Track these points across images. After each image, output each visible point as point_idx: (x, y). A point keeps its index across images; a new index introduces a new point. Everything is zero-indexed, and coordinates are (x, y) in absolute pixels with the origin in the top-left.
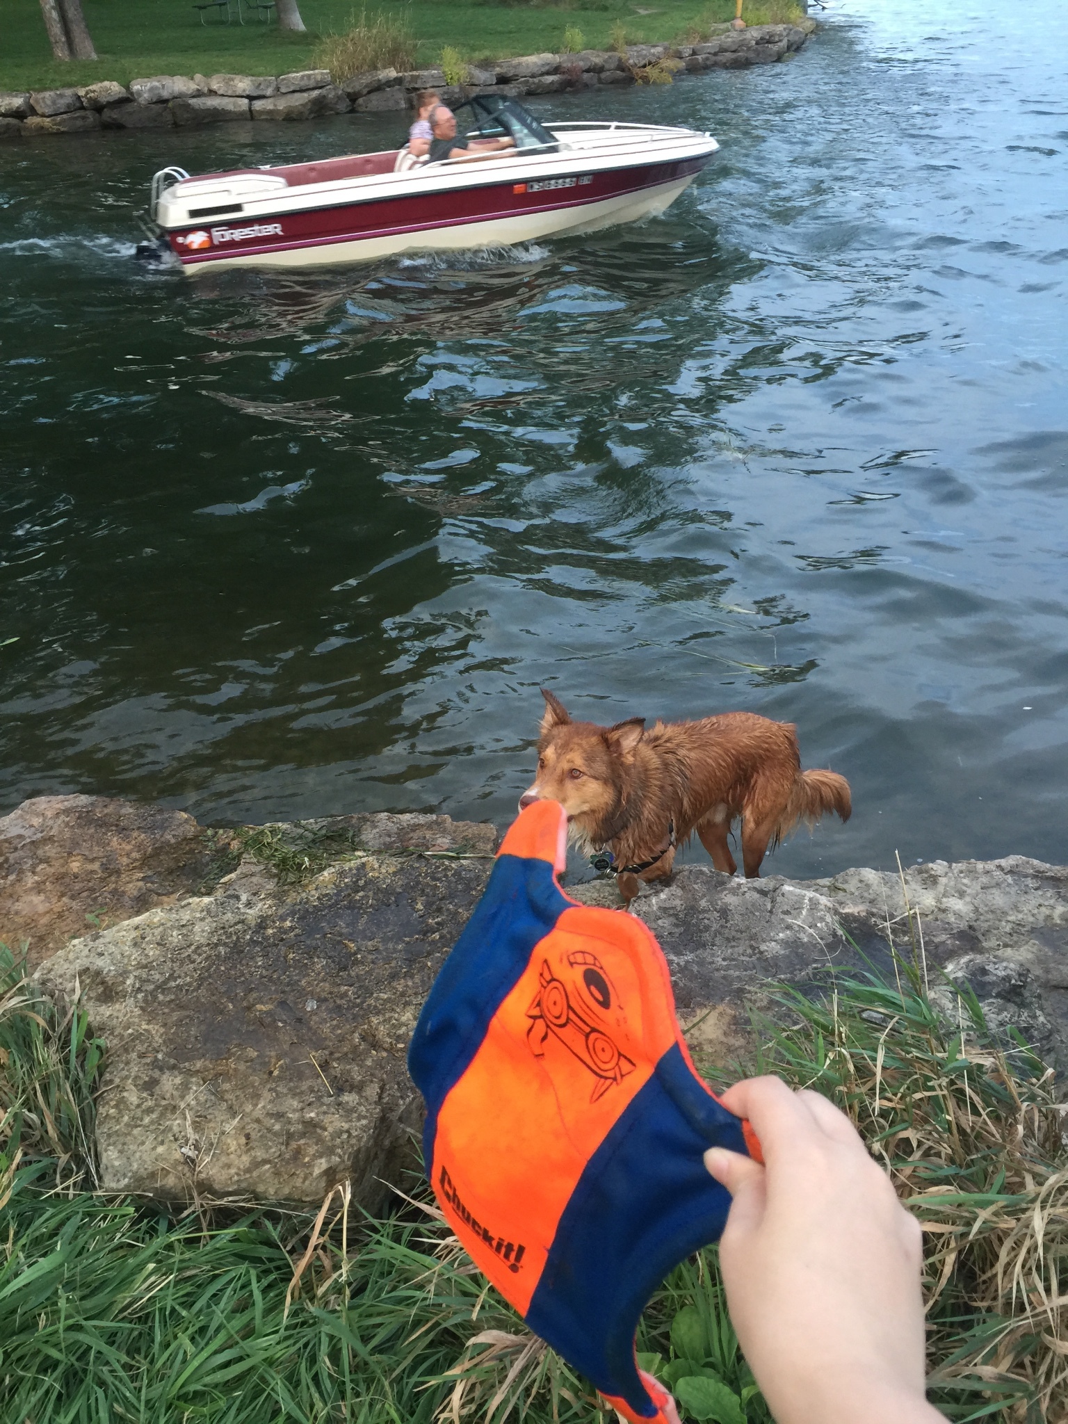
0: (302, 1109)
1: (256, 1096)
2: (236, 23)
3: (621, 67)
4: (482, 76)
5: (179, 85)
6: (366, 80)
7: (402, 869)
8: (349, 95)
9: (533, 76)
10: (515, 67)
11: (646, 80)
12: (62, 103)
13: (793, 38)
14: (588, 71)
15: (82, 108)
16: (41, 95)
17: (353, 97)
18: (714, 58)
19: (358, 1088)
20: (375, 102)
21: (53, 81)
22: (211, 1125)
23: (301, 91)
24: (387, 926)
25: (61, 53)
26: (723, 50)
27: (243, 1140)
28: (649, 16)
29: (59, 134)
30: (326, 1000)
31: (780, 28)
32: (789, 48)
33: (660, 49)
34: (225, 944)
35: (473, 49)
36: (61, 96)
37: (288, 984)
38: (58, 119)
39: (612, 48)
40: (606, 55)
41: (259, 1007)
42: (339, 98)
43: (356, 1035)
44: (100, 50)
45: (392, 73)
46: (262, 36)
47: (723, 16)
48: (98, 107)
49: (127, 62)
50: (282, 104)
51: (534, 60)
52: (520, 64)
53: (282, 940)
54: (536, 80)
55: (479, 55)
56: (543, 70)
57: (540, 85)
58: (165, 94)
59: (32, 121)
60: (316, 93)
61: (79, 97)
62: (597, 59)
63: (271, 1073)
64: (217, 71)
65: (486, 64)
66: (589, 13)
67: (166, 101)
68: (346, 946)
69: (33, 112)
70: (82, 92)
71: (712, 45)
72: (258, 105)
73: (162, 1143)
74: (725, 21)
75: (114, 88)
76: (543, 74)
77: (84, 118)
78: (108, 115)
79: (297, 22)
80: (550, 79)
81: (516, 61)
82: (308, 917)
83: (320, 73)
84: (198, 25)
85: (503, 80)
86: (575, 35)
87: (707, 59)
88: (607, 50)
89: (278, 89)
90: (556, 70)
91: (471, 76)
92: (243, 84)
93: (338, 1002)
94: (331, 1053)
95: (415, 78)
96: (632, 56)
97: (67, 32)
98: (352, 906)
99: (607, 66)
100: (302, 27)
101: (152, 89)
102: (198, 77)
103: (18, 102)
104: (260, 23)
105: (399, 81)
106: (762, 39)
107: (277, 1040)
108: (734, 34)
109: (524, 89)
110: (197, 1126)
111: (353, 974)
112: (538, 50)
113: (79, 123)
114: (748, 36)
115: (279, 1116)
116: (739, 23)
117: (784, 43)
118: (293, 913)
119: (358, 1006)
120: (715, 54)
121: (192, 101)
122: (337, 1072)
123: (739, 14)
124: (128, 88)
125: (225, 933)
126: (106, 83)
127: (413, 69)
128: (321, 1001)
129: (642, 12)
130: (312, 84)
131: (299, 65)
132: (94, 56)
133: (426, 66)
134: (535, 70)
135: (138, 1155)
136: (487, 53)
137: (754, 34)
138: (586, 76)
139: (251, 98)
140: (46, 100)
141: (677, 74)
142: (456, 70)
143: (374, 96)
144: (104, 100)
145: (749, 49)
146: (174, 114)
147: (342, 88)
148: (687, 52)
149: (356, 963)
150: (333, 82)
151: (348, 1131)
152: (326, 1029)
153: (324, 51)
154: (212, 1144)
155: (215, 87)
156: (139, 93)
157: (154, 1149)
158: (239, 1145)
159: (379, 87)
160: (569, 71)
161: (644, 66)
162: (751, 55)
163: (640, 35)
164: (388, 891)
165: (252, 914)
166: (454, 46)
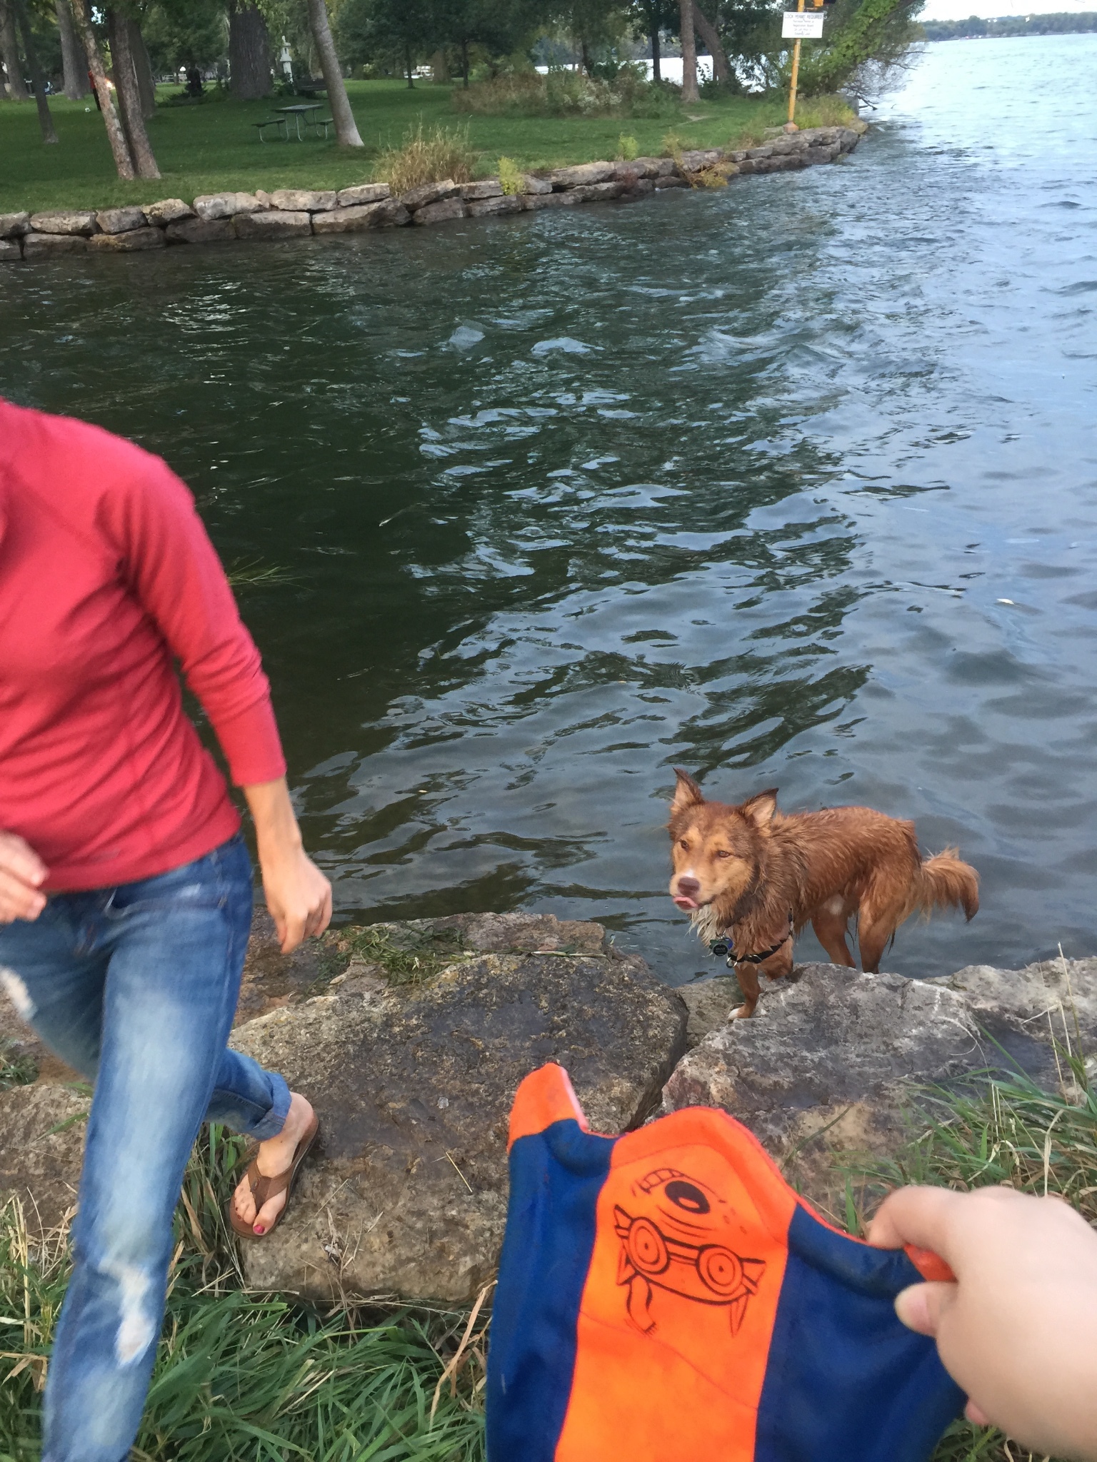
0: (443, 1207)
1: (396, 1195)
2: (294, 140)
3: (676, 172)
4: (538, 185)
5: (241, 201)
6: (424, 191)
7: (523, 966)
8: (407, 206)
9: (588, 184)
10: (571, 175)
11: (701, 184)
12: (127, 221)
13: (846, 139)
14: (642, 177)
15: (147, 225)
16: (107, 214)
17: (412, 209)
18: (767, 161)
19: (495, 1186)
20: (434, 213)
21: (118, 199)
22: (353, 1223)
23: (361, 204)
24: (512, 1023)
25: (125, 172)
26: (776, 153)
27: (386, 1239)
28: (701, 122)
29: (123, 251)
30: (457, 1098)
31: (833, 130)
32: (842, 149)
33: (713, 154)
34: (353, 1042)
35: (529, 159)
36: (127, 214)
37: (420, 1082)
38: (124, 236)
39: (666, 155)
40: (660, 162)
41: (391, 1105)
42: (398, 210)
43: (491, 1133)
44: (163, 169)
45: (450, 185)
46: (321, 151)
47: (775, 120)
48: (162, 224)
49: (191, 180)
50: (342, 217)
51: (589, 169)
52: (575, 173)
53: (409, 1037)
54: (592, 188)
55: (535, 165)
56: (599, 177)
57: (596, 192)
58: (228, 210)
59: (97, 238)
60: (375, 206)
61: (144, 215)
62: (651, 165)
63: (408, 1171)
64: (279, 187)
65: (541, 174)
66: (641, 121)
67: (229, 217)
68: (474, 1044)
69: (98, 229)
70: (146, 210)
71: (766, 148)
72: (319, 219)
73: (306, 1241)
74: (778, 125)
75: (177, 205)
76: (598, 182)
77: (148, 235)
78: (171, 231)
79: (355, 137)
80: (604, 186)
81: (571, 170)
82: (433, 1014)
83: (380, 186)
84: (256, 142)
85: (559, 188)
86: (630, 143)
87: (761, 162)
88: (661, 157)
89: (338, 202)
90: (611, 177)
91: (528, 185)
92: (304, 199)
93: (470, 1099)
94: (467, 1151)
95: (472, 189)
96: (685, 162)
97: (132, 153)
98: (476, 1003)
99: (662, 172)
100: (359, 142)
101: (215, 205)
102: (260, 193)
103: (84, 220)
104: (318, 139)
105: (456, 192)
106: (815, 141)
107: (412, 1137)
108: (788, 138)
109: (580, 196)
110: (339, 1225)
111: (483, 1071)
112: (593, 159)
113: (144, 239)
114: (801, 139)
115: (420, 1214)
116: (792, 126)
117: (837, 145)
118: (418, 1011)
119: (490, 1103)
120: (769, 158)
121: (255, 217)
122: (475, 1170)
123: (791, 118)
124: (191, 204)
125: (353, 1031)
126: (171, 201)
127: (472, 179)
128: (453, 1099)
129: (694, 118)
130: (371, 197)
131: (356, 179)
132: (158, 175)
133: (484, 176)
134: (591, 178)
135: (282, 1253)
136: (543, 163)
137: (807, 137)
138: (641, 182)
139: (312, 212)
140: (112, 218)
141: (732, 178)
142: (512, 180)
143: (433, 208)
144: (168, 217)
145: (802, 151)
146: (237, 230)
147: (401, 200)
148: (740, 156)
149: (485, 1060)
150: (392, 195)
151: (490, 1229)
152: (460, 1126)
153: (383, 165)
154: (355, 1242)
155: (276, 202)
156: (203, 210)
157: (299, 1246)
158: (382, 1242)
159: (437, 199)
160: (625, 178)
161: (699, 171)
162: (805, 157)
163: (693, 141)
164: (510, 990)
165: (377, 1011)
166: (511, 156)
